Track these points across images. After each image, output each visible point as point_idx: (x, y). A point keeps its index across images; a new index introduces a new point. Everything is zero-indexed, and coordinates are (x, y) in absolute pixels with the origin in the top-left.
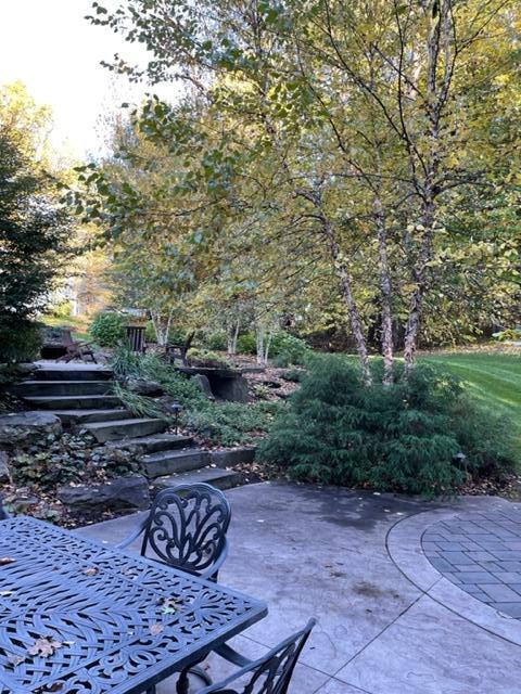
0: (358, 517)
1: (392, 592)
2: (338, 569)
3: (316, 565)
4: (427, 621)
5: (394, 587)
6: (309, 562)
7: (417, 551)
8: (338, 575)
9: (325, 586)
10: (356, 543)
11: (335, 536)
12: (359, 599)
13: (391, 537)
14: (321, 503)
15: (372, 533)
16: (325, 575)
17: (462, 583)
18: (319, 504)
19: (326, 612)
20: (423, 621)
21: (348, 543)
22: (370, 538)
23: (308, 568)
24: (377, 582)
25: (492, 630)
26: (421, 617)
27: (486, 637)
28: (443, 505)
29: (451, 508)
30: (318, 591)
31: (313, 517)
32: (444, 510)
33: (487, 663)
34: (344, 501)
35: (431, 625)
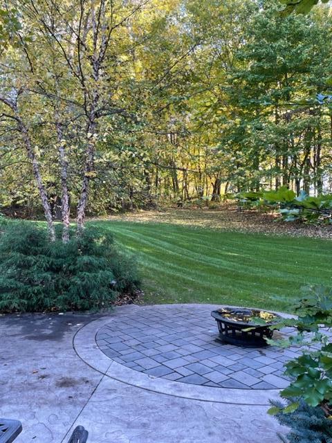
0: (51, 332)
1: (83, 379)
2: (43, 373)
3: (25, 374)
4: (110, 393)
5: (84, 376)
6: (20, 372)
7: (94, 347)
8: (43, 377)
9: (35, 388)
10: (52, 350)
11: (36, 349)
12: (62, 390)
13: (76, 342)
14: (21, 327)
15: (62, 341)
16: (33, 380)
17: (125, 362)
18: (20, 328)
19: (40, 407)
20: (107, 394)
21: (47, 351)
22: (62, 345)
23: (19, 377)
24: (72, 375)
25: (148, 388)
26: (106, 392)
27: (146, 393)
28: (104, 314)
29: (109, 316)
30: (31, 393)
31: (17, 338)
32: (105, 318)
33: (150, 411)
34: (39, 323)
35: (113, 396)
